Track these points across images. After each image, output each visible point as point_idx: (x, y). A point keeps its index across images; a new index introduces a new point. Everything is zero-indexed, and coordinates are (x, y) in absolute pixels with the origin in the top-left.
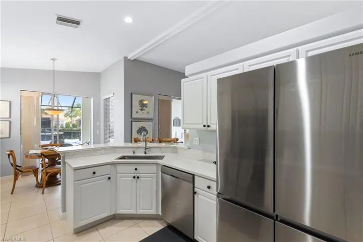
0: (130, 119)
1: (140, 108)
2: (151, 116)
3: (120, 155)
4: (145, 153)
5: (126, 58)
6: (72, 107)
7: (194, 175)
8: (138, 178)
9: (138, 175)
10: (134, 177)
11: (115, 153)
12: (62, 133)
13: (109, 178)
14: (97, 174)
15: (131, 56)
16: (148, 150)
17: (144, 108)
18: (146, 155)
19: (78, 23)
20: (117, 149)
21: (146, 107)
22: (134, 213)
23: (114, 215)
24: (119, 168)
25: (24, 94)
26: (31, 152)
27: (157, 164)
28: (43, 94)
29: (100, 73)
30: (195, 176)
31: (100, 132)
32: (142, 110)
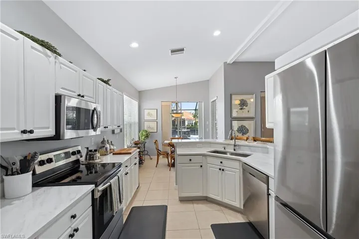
0: (231, 119)
1: (240, 107)
2: (252, 115)
3: (213, 149)
4: (235, 150)
5: (225, 63)
6: (196, 110)
7: (268, 177)
8: (223, 170)
9: (223, 168)
10: (220, 169)
11: (210, 147)
12: (189, 130)
13: (201, 166)
14: (192, 161)
15: (230, 60)
16: (237, 147)
17: (244, 107)
18: (235, 152)
19: (183, 50)
20: (212, 144)
21: (247, 106)
22: (221, 200)
23: (207, 197)
24: (210, 159)
25: (163, 104)
26: (166, 142)
27: (240, 161)
28: (172, 102)
29: (208, 80)
30: (270, 178)
31: (209, 130)
32: (241, 109)
